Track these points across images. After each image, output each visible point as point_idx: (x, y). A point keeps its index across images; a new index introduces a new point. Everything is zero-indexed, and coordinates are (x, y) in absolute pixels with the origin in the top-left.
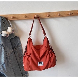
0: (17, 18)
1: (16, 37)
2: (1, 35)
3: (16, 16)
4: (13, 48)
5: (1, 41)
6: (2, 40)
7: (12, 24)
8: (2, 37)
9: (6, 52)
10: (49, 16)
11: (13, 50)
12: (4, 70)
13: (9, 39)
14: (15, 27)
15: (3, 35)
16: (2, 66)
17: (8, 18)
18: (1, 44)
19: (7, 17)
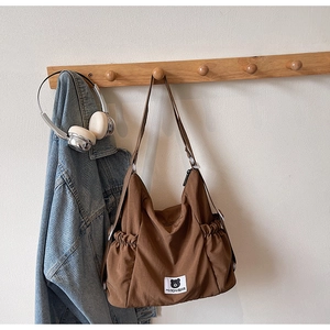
0: (126, 80)
1: (120, 151)
2: (66, 140)
3: (124, 72)
4: (106, 195)
5: (65, 166)
6: (68, 162)
7: (107, 102)
8: (70, 148)
9: (80, 210)
10: (255, 70)
11: (106, 201)
12: (70, 277)
13: (92, 157)
14: (118, 114)
15: (73, 142)
16: (64, 263)
17: (93, 78)
18: (66, 177)
19: (90, 75)
